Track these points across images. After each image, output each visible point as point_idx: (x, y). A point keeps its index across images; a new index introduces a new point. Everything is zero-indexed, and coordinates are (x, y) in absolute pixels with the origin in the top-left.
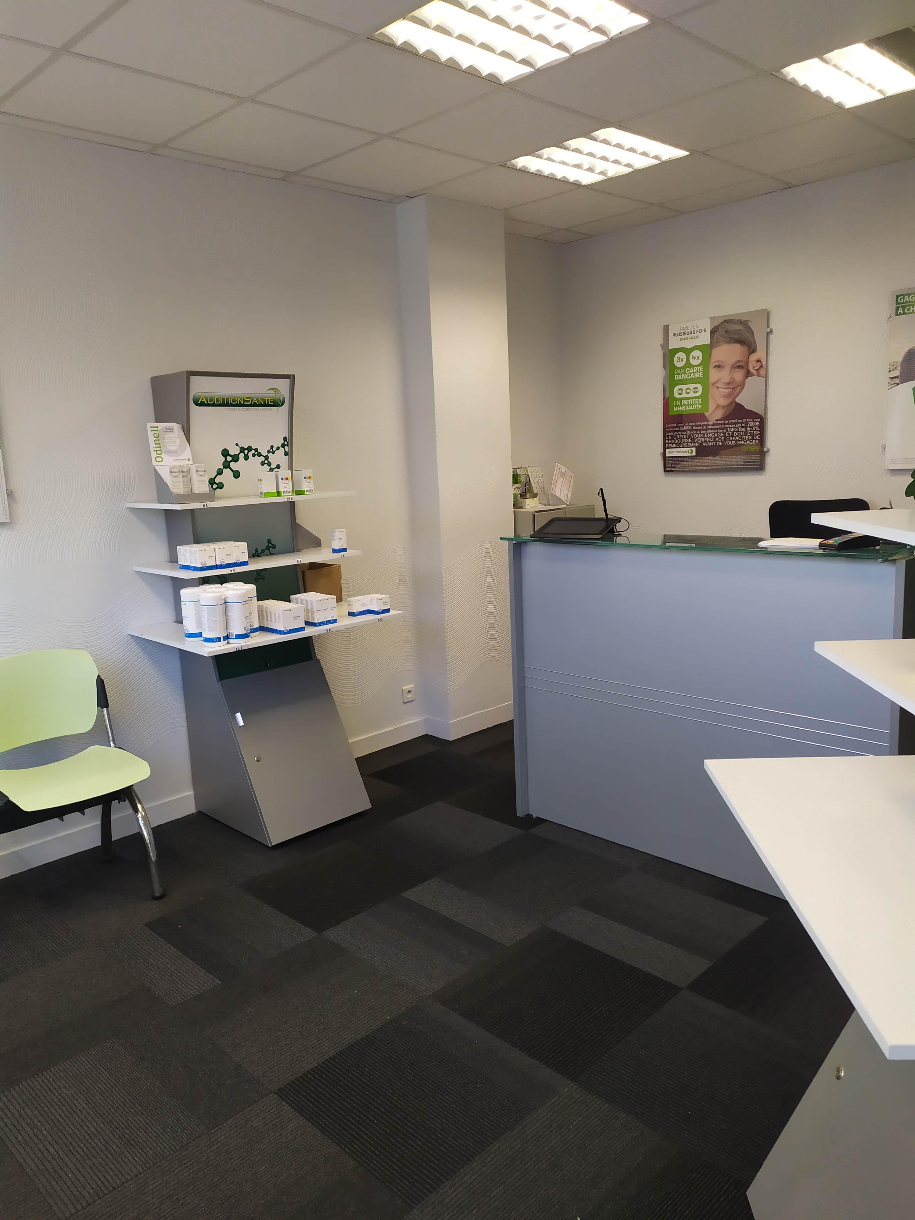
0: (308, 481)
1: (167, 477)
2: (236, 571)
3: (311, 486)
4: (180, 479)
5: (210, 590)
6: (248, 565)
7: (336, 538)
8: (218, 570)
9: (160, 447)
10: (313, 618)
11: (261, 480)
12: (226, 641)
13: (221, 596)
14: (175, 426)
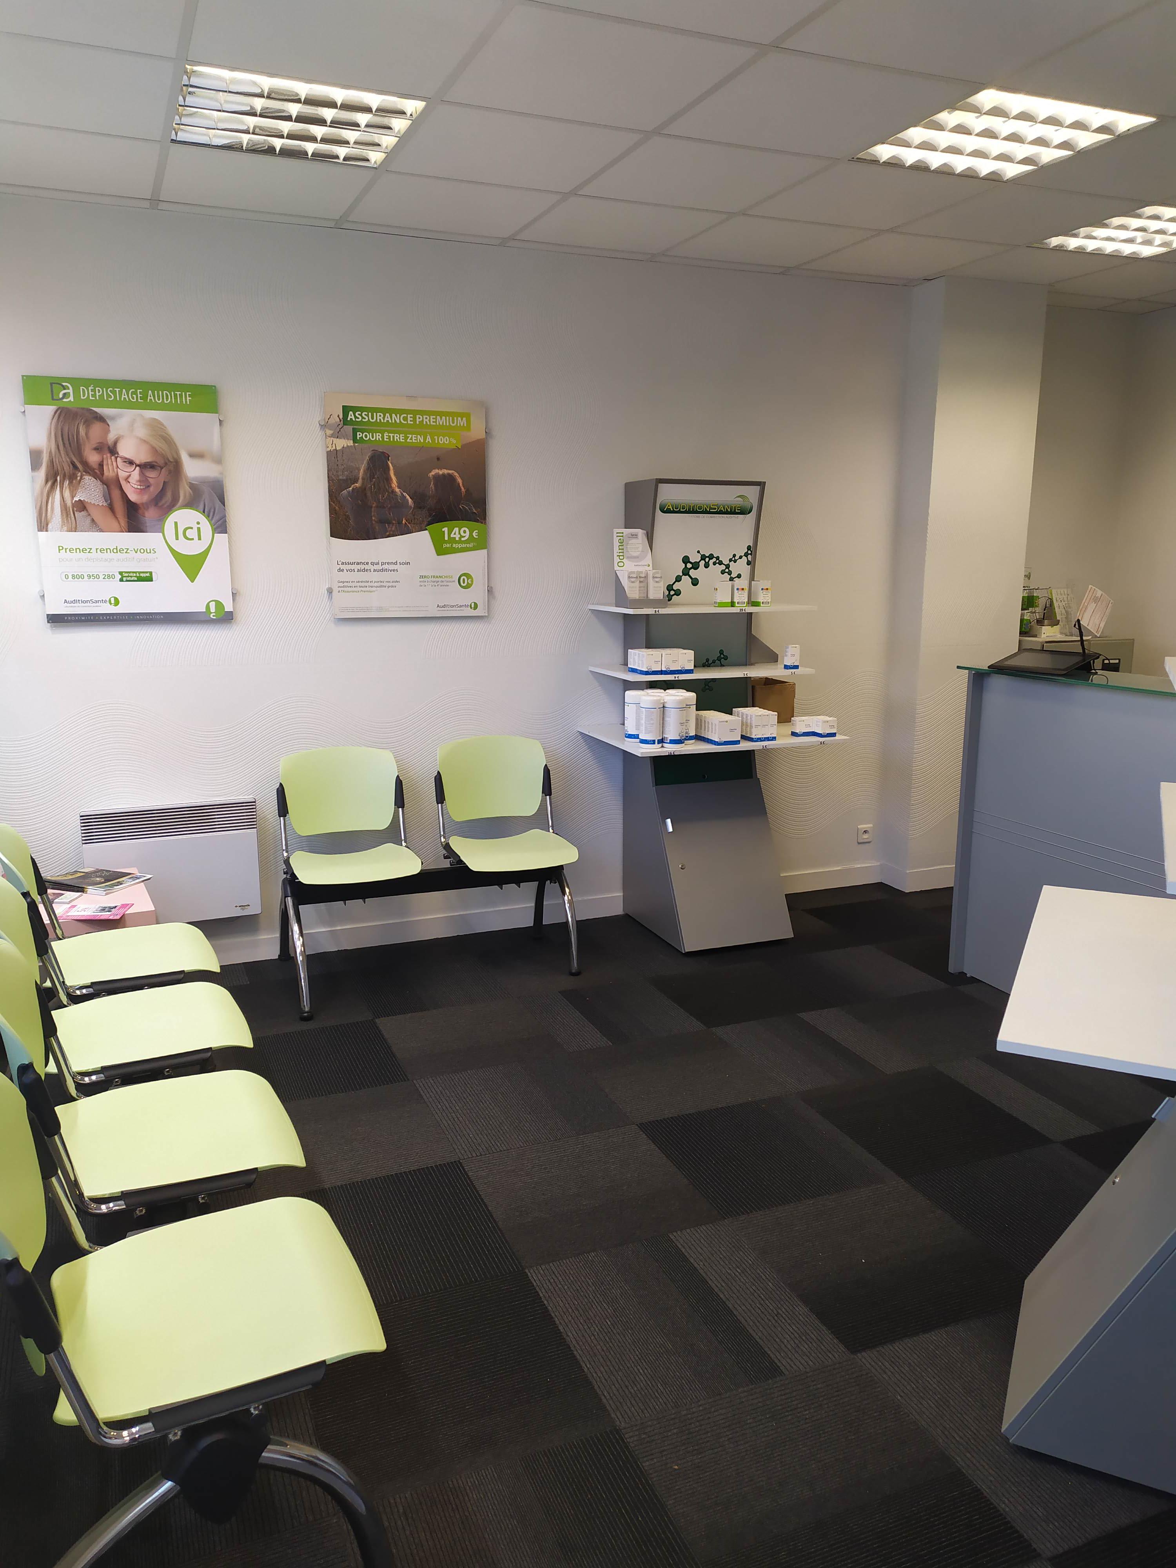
0: (764, 593)
1: (625, 582)
2: (680, 679)
3: (768, 598)
4: (637, 584)
5: (652, 694)
6: (693, 673)
7: (789, 654)
8: (663, 675)
9: (623, 552)
10: (751, 733)
11: (717, 589)
12: (660, 745)
13: (660, 700)
14: (640, 532)
